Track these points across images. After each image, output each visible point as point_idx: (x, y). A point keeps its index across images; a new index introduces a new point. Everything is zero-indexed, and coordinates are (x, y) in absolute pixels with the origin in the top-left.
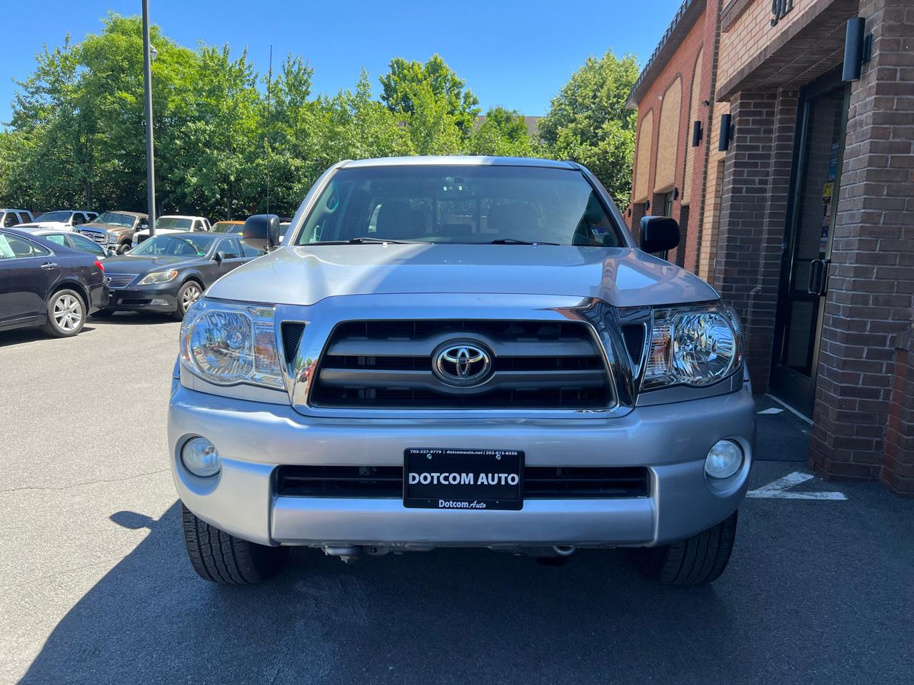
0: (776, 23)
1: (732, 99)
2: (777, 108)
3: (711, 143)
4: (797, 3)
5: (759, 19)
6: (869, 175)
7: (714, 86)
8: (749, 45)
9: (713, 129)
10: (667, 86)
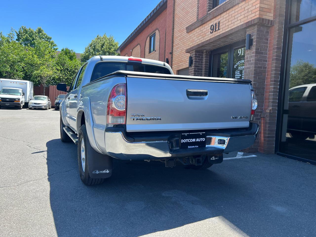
0: (212, 33)
1: (190, 52)
2: (204, 56)
3: (173, 65)
4: (222, 28)
5: (203, 31)
6: (255, 74)
7: (173, 48)
8: (199, 38)
9: (173, 61)
10: (133, 47)
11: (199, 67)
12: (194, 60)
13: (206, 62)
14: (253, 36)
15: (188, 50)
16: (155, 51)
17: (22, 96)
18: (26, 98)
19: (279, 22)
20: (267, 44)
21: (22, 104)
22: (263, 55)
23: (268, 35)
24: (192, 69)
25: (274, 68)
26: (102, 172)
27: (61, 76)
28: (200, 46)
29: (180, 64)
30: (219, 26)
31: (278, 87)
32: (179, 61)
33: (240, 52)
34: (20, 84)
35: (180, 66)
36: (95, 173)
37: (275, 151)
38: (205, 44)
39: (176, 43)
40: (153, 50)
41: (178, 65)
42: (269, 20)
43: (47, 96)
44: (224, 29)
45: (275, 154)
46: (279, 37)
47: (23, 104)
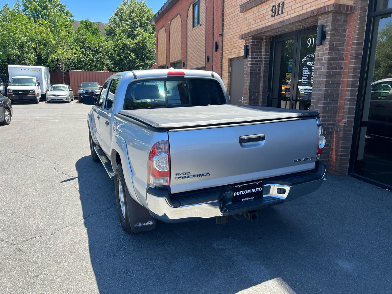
0: (274, 16)
1: (246, 39)
2: (264, 44)
3: (223, 51)
4: (286, 12)
5: (262, 12)
6: (327, 77)
7: (223, 29)
8: (257, 21)
9: (224, 45)
10: (172, 17)
11: (257, 58)
12: (250, 50)
13: (266, 52)
14: (326, 27)
15: (243, 37)
16: (201, 25)
17: (37, 87)
18: (42, 89)
19: (361, 8)
20: (345, 37)
21: (38, 97)
22: (339, 52)
23: (346, 25)
24: (248, 61)
25: (352, 69)
26: (145, 224)
27: (82, 58)
28: (258, 33)
29: (233, 51)
30: (283, 9)
31: (357, 93)
32: (230, 46)
33: (309, 42)
34: (33, 71)
35: (232, 53)
36: (137, 226)
37: (349, 172)
38: (264, 30)
39: (228, 22)
40: (198, 23)
41: (230, 51)
42: (348, 6)
43: (67, 85)
44: (289, 13)
45: (349, 175)
46: (360, 29)
47: (40, 96)
